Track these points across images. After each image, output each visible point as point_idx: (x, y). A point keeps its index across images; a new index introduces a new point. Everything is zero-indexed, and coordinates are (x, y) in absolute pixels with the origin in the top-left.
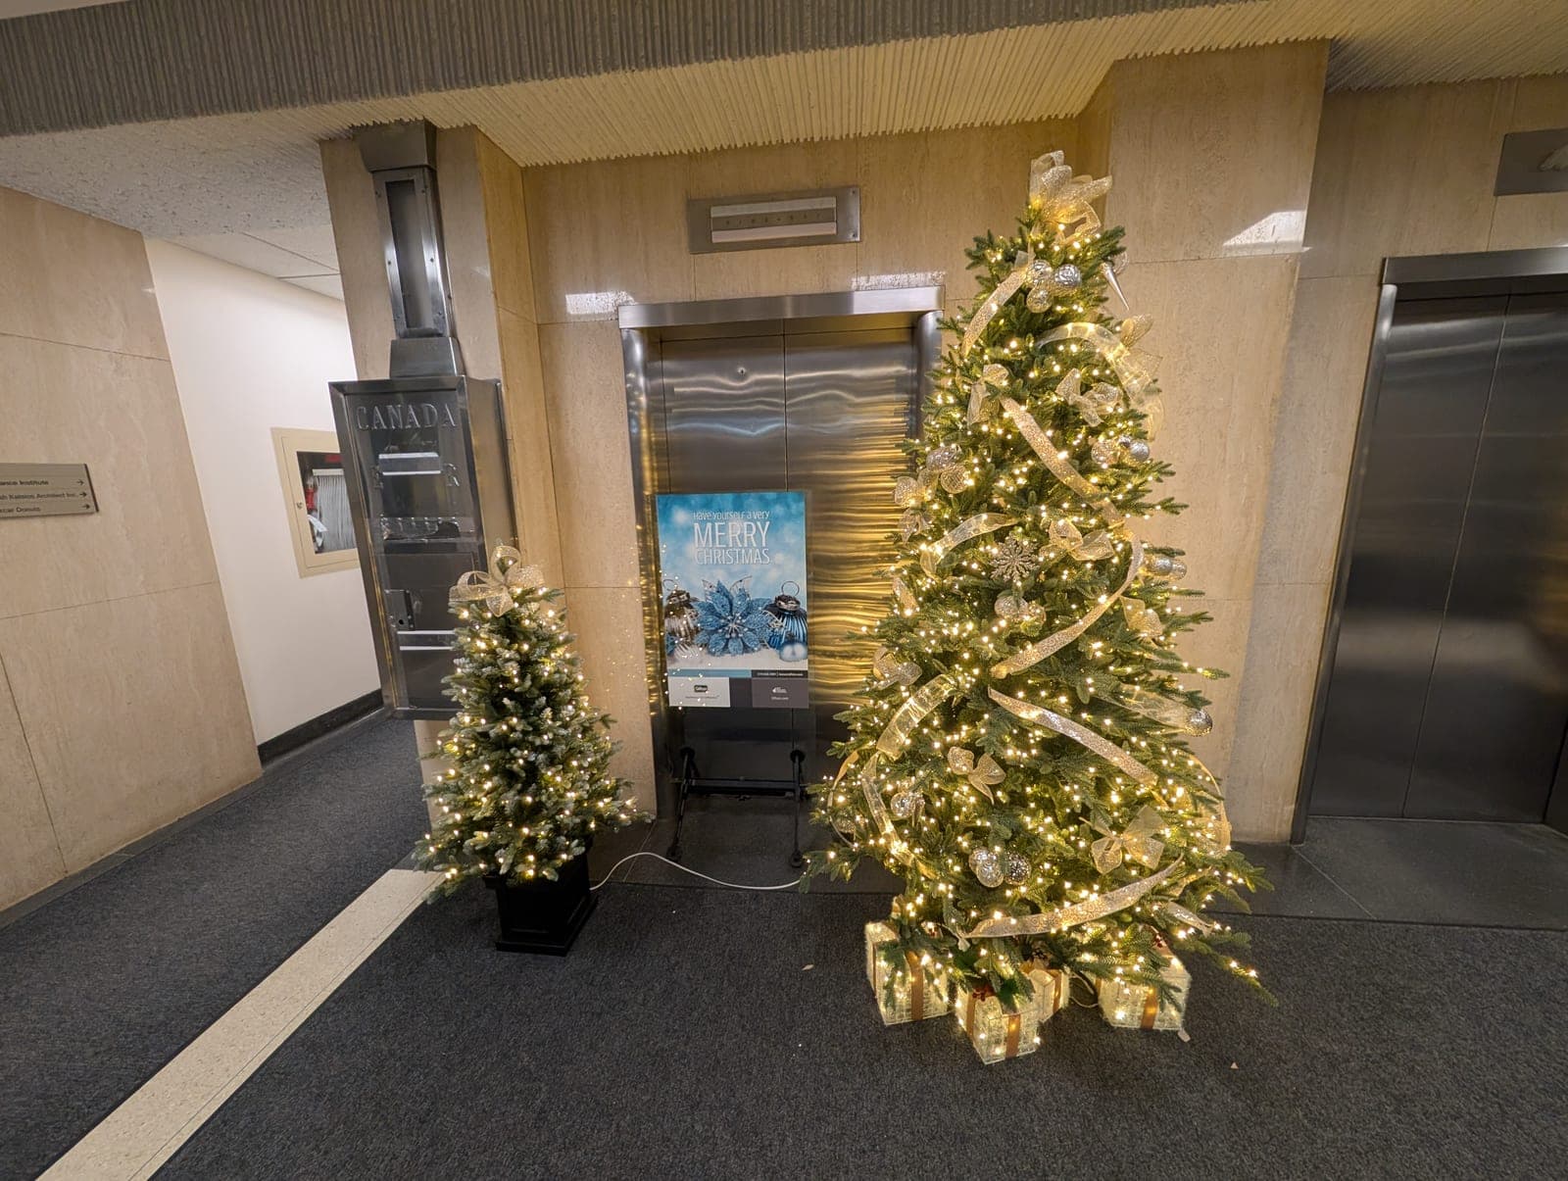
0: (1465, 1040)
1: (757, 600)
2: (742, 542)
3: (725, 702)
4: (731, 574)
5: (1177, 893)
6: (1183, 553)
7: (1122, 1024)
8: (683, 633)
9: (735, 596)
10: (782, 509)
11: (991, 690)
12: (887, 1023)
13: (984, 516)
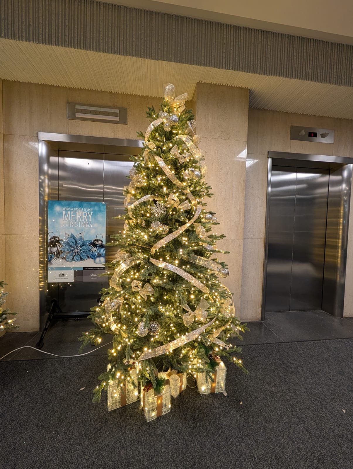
0: (309, 379)
1: (87, 241)
2: (82, 218)
3: (72, 280)
4: (77, 231)
6: (215, 214)
7: (204, 393)
8: (56, 253)
9: (78, 239)
10: (97, 208)
11: (151, 258)
12: (109, 410)
13: (149, 195)
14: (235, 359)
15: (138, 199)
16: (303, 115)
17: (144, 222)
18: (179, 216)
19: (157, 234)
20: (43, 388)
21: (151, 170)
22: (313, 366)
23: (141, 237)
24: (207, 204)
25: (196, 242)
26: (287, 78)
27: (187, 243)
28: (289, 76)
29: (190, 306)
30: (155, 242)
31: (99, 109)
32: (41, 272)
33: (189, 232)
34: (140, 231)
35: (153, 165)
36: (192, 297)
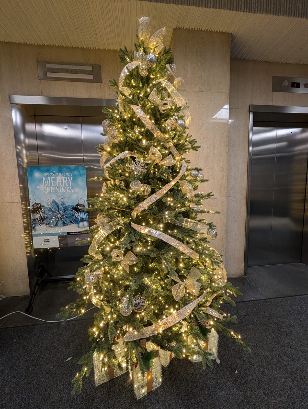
0: (304, 340)
1: (69, 206)
2: (62, 184)
3: (57, 245)
4: (58, 196)
5: (208, 304)
6: (202, 170)
7: (196, 361)
8: (39, 219)
9: (60, 204)
10: (77, 172)
11: (132, 223)
12: (97, 385)
13: (127, 152)
14: (232, 333)
15: (115, 156)
16: (286, 63)
17: (123, 183)
18: (162, 174)
19: (138, 196)
20: (29, 360)
21: (127, 122)
22: (305, 324)
23: (119, 199)
24: (190, 161)
25: (182, 203)
26: (274, 16)
27: (172, 204)
28: (277, 13)
29: (179, 276)
30: (136, 204)
31: (71, 67)
32: (27, 238)
33: (174, 192)
34: (119, 193)
35: (129, 116)
36: (181, 265)
